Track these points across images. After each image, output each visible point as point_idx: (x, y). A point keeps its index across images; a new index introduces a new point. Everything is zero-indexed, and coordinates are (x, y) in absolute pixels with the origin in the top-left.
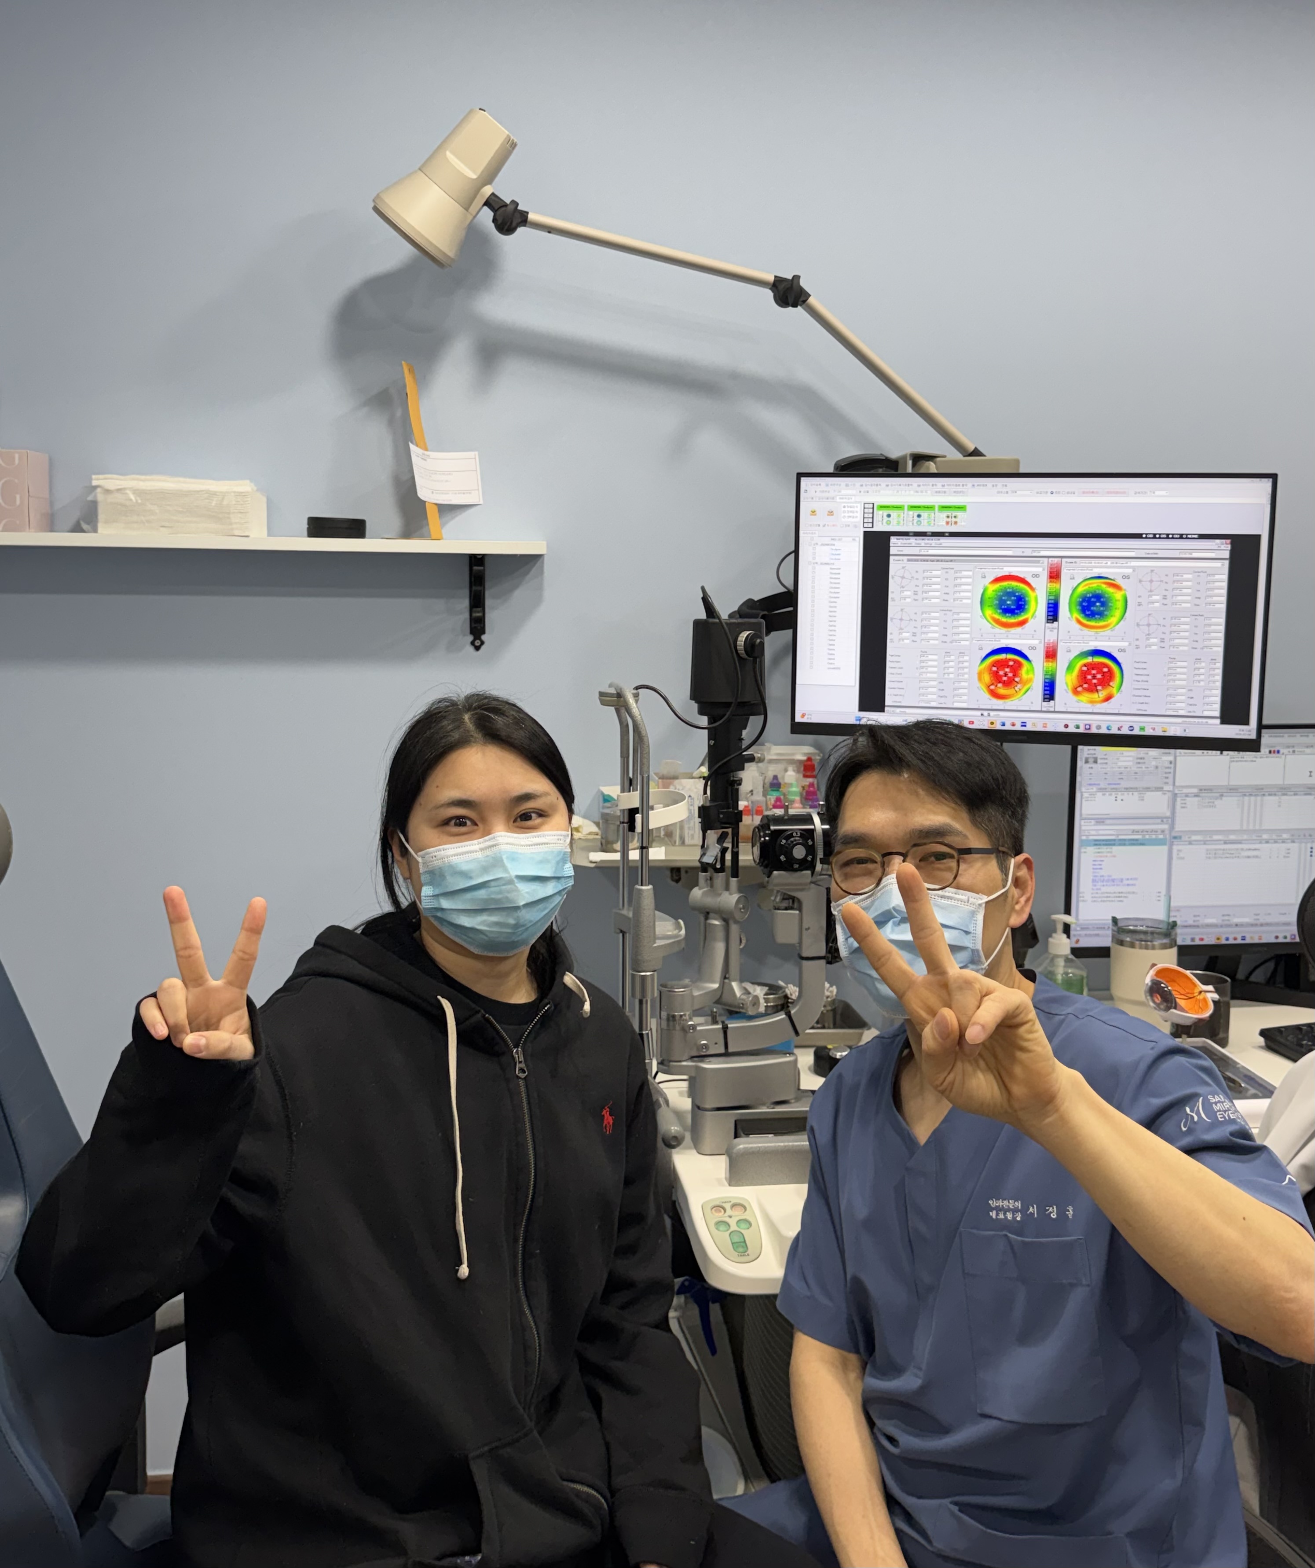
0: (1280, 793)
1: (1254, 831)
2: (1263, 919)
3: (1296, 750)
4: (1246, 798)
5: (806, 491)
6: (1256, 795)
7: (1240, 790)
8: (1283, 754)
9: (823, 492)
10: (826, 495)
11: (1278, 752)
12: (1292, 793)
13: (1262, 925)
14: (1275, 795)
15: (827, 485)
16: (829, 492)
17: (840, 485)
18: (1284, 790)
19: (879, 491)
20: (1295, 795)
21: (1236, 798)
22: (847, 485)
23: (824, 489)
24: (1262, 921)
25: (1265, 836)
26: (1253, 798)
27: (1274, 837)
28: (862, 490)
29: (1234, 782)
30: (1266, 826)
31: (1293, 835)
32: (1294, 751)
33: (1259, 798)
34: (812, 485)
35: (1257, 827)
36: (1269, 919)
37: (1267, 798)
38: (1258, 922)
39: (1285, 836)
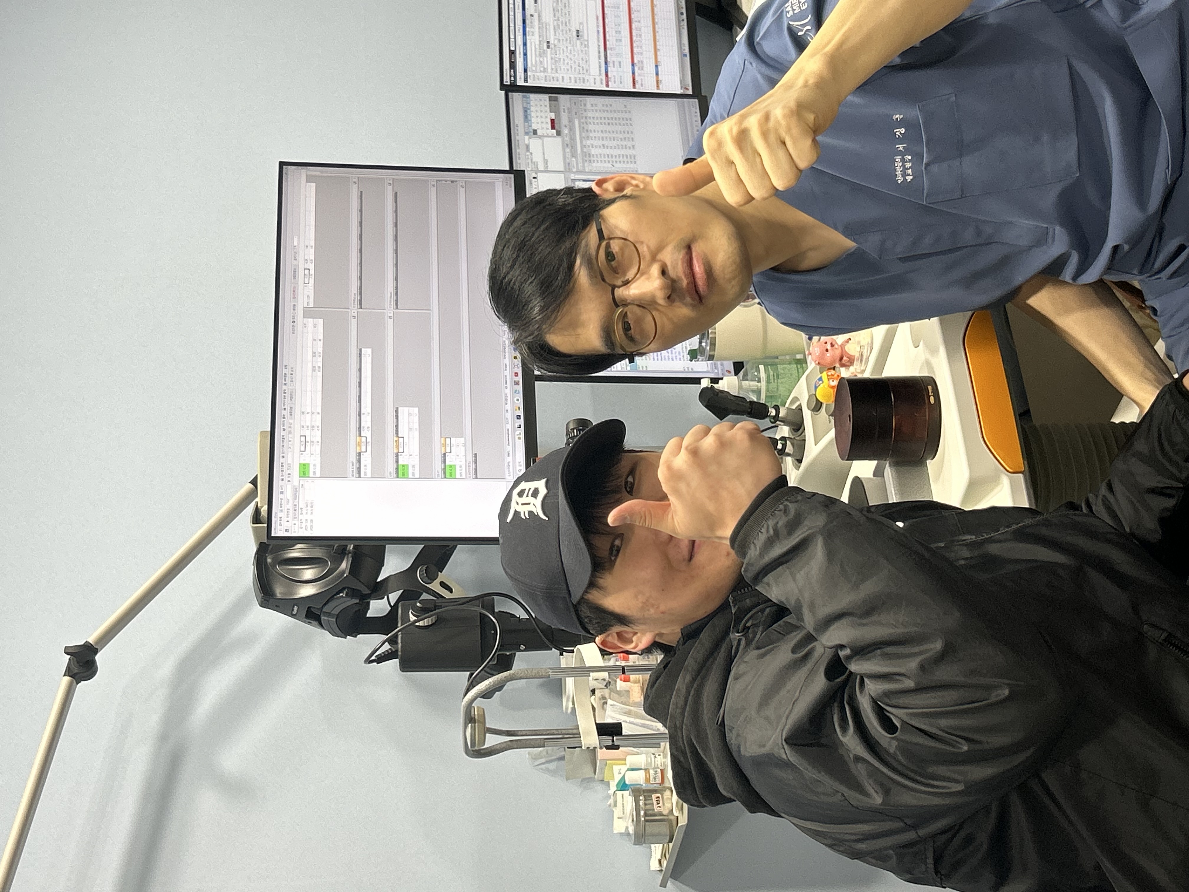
5: (287, 531)
9: (288, 515)
10: (291, 512)
15: (282, 511)
16: (288, 509)
17: (281, 499)
19: (288, 464)
22: (282, 493)
23: (286, 513)
28: (286, 478)
34: (280, 525)
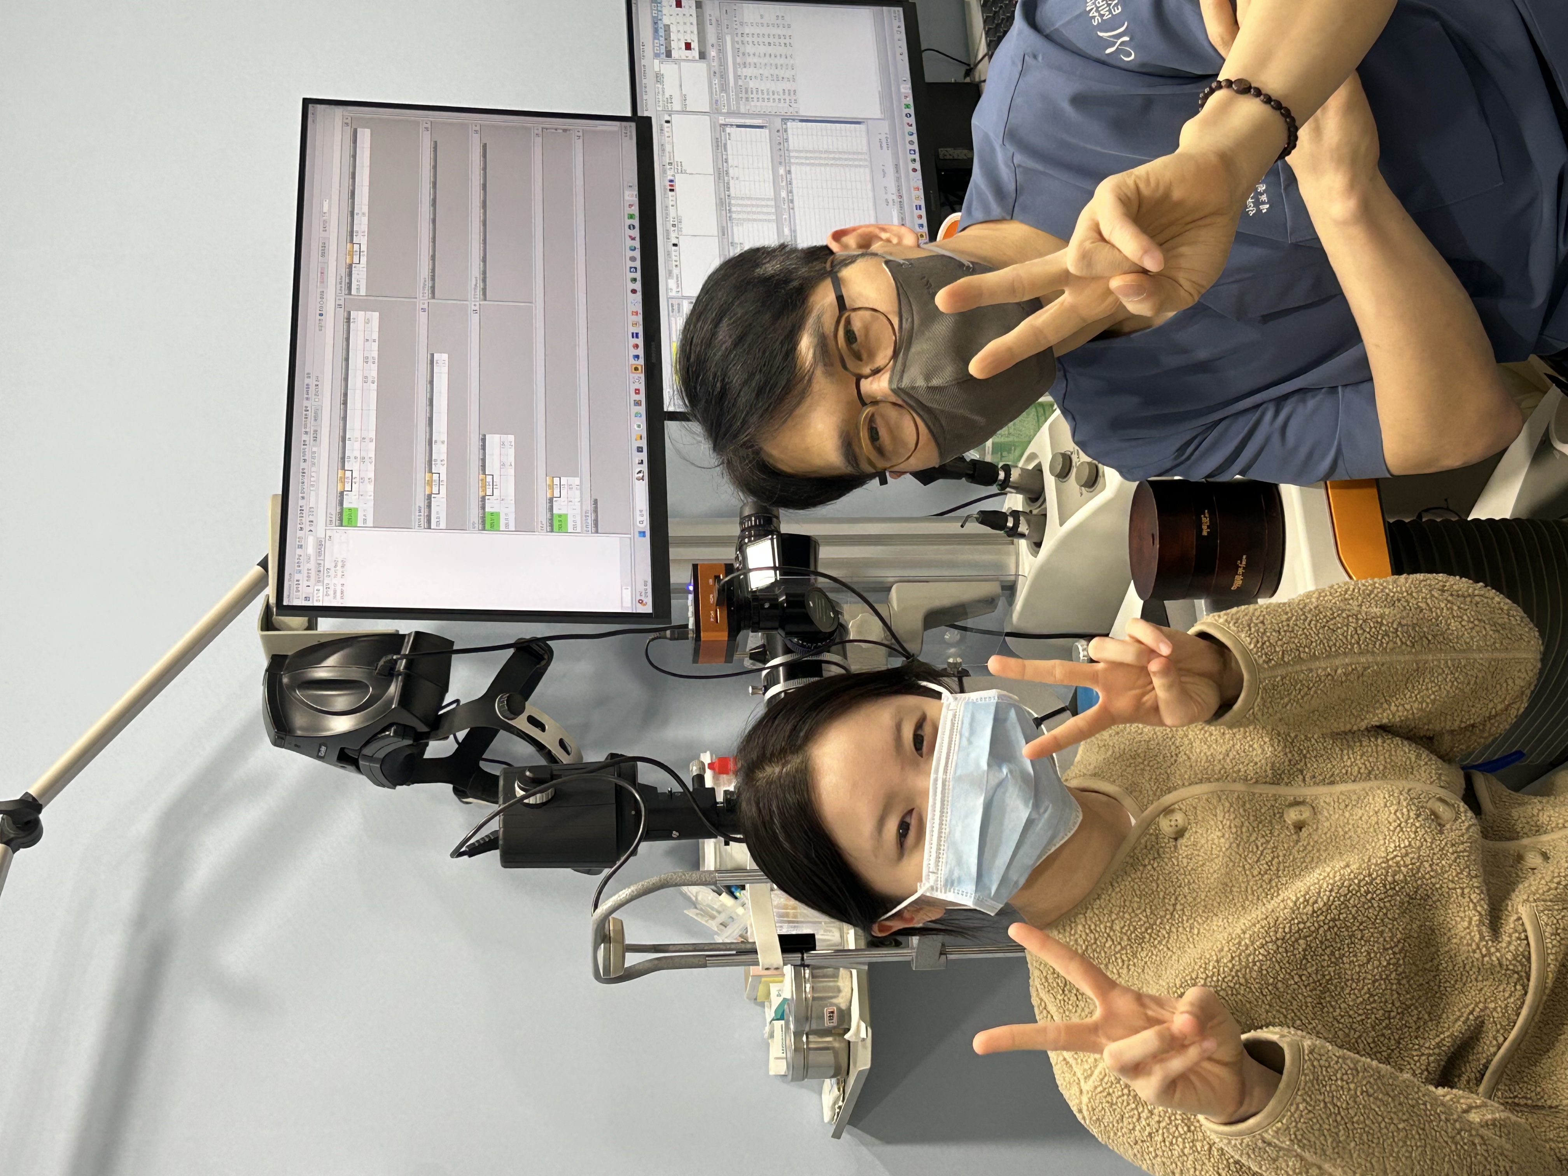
0: (726, 178)
1: (777, 207)
2: (892, 196)
3: (668, 161)
4: (734, 216)
6: (730, 203)
7: (725, 225)
8: (674, 176)
11: (671, 181)
12: (725, 164)
13: (901, 197)
14: (728, 183)
18: (721, 174)
19: (310, 508)
20: (727, 162)
21: (735, 228)
24: (895, 197)
25: (784, 194)
26: (733, 209)
27: (784, 183)
29: (714, 230)
30: (771, 194)
31: (780, 163)
32: (670, 164)
33: (733, 202)
35: (773, 203)
36: (893, 189)
37: (732, 192)
38: (897, 200)
39: (782, 171)
